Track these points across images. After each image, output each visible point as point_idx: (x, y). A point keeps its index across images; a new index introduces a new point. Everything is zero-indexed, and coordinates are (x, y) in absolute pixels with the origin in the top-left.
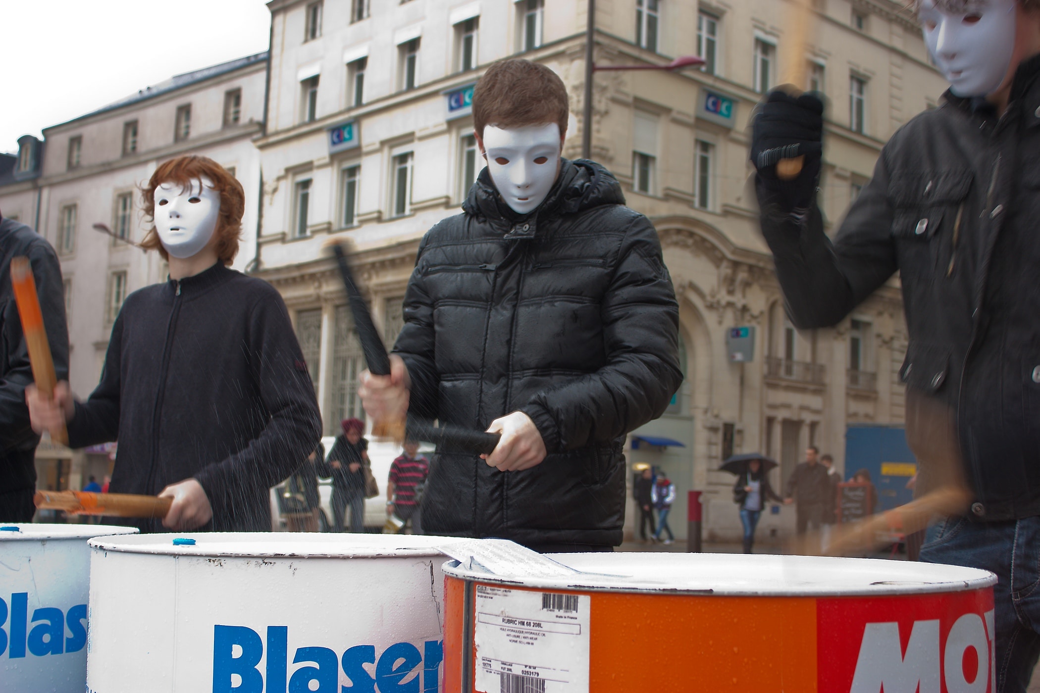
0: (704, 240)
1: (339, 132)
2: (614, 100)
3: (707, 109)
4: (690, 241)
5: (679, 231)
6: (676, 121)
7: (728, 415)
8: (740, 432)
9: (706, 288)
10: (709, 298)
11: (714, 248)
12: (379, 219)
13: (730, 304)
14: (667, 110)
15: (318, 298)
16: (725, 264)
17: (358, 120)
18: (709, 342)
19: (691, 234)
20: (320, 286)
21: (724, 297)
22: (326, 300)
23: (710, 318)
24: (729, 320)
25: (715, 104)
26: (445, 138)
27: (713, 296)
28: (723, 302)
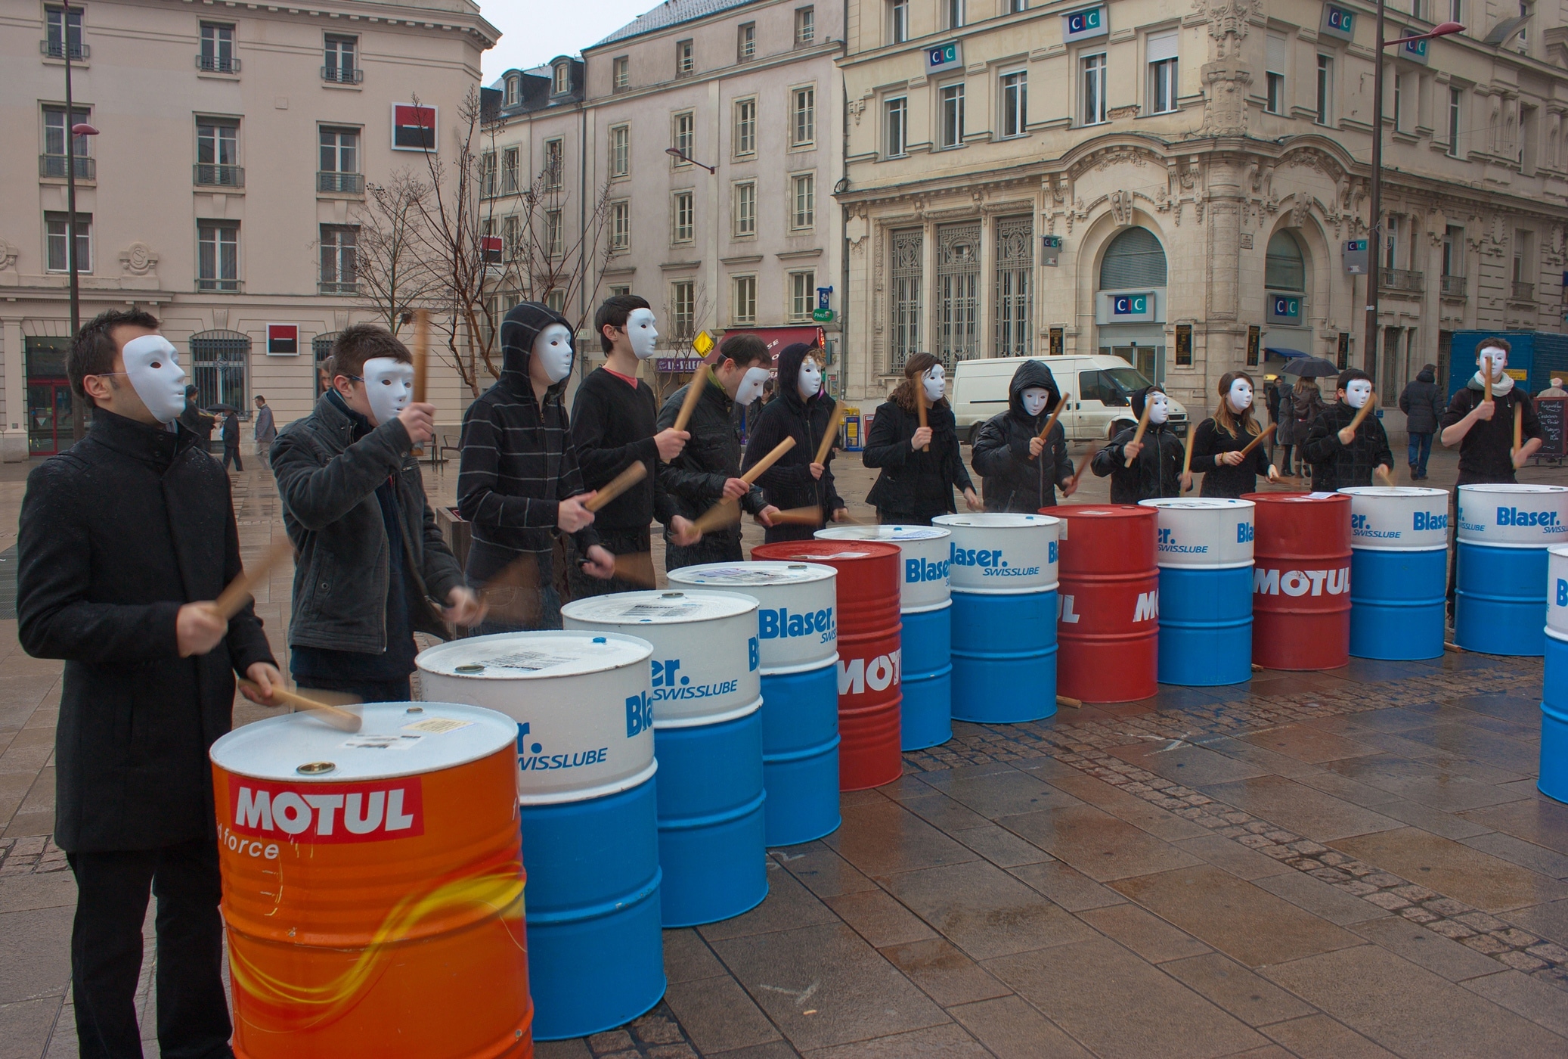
0: (1327, 156)
1: (938, 54)
2: (1252, 23)
3: (1330, 24)
4: (1315, 159)
5: (1306, 149)
6: (1302, 39)
7: (1342, 326)
8: (1352, 341)
9: (1327, 205)
10: (1329, 213)
11: (1336, 163)
12: (989, 141)
13: (1346, 217)
14: (1296, 28)
15: (920, 217)
16: (1343, 178)
17: (960, 40)
18: (1328, 256)
19: (1316, 151)
20: (922, 207)
21: (1341, 212)
22: (927, 219)
23: (1329, 231)
24: (1344, 236)
25: (1337, 19)
26: (1063, 61)
27: (1332, 212)
28: (1341, 217)
